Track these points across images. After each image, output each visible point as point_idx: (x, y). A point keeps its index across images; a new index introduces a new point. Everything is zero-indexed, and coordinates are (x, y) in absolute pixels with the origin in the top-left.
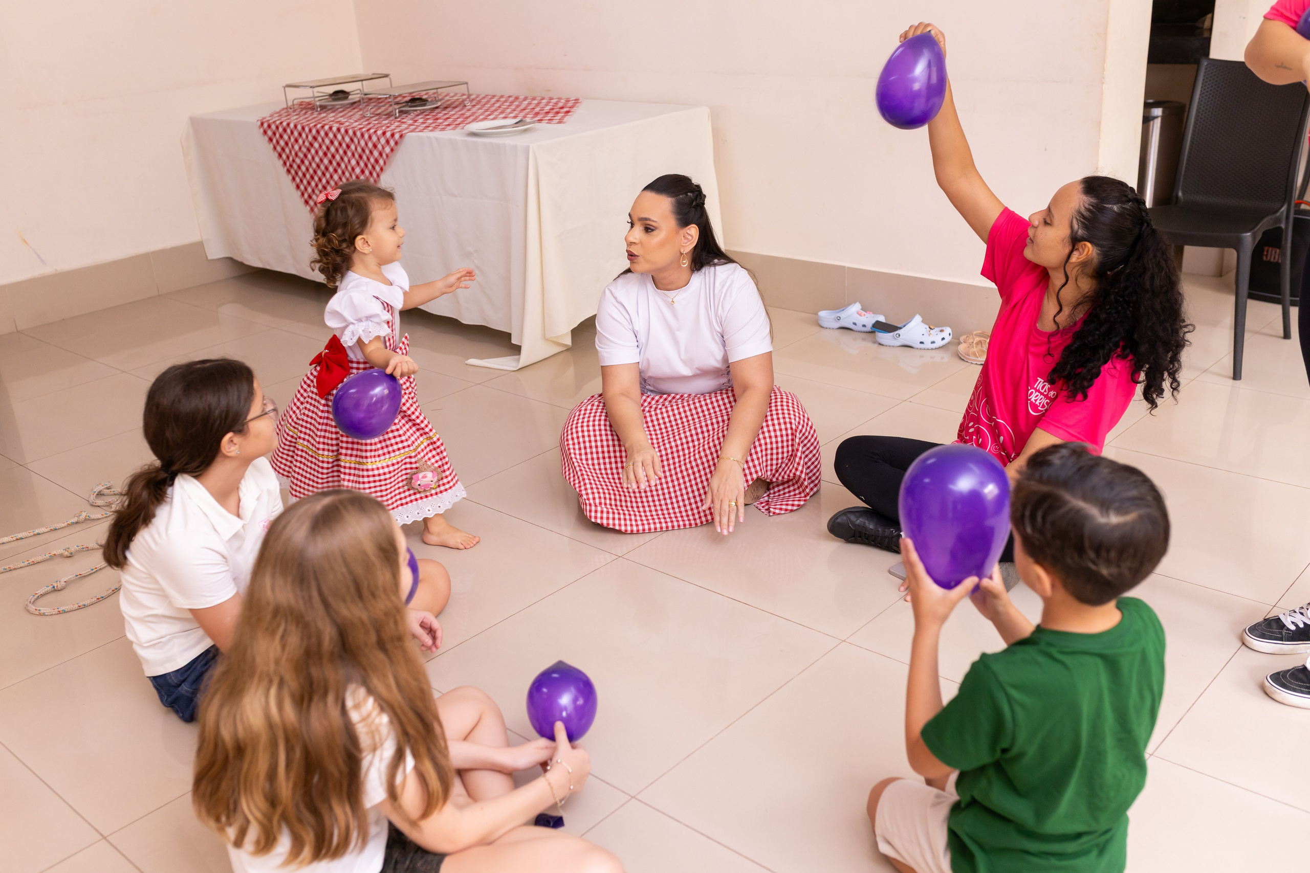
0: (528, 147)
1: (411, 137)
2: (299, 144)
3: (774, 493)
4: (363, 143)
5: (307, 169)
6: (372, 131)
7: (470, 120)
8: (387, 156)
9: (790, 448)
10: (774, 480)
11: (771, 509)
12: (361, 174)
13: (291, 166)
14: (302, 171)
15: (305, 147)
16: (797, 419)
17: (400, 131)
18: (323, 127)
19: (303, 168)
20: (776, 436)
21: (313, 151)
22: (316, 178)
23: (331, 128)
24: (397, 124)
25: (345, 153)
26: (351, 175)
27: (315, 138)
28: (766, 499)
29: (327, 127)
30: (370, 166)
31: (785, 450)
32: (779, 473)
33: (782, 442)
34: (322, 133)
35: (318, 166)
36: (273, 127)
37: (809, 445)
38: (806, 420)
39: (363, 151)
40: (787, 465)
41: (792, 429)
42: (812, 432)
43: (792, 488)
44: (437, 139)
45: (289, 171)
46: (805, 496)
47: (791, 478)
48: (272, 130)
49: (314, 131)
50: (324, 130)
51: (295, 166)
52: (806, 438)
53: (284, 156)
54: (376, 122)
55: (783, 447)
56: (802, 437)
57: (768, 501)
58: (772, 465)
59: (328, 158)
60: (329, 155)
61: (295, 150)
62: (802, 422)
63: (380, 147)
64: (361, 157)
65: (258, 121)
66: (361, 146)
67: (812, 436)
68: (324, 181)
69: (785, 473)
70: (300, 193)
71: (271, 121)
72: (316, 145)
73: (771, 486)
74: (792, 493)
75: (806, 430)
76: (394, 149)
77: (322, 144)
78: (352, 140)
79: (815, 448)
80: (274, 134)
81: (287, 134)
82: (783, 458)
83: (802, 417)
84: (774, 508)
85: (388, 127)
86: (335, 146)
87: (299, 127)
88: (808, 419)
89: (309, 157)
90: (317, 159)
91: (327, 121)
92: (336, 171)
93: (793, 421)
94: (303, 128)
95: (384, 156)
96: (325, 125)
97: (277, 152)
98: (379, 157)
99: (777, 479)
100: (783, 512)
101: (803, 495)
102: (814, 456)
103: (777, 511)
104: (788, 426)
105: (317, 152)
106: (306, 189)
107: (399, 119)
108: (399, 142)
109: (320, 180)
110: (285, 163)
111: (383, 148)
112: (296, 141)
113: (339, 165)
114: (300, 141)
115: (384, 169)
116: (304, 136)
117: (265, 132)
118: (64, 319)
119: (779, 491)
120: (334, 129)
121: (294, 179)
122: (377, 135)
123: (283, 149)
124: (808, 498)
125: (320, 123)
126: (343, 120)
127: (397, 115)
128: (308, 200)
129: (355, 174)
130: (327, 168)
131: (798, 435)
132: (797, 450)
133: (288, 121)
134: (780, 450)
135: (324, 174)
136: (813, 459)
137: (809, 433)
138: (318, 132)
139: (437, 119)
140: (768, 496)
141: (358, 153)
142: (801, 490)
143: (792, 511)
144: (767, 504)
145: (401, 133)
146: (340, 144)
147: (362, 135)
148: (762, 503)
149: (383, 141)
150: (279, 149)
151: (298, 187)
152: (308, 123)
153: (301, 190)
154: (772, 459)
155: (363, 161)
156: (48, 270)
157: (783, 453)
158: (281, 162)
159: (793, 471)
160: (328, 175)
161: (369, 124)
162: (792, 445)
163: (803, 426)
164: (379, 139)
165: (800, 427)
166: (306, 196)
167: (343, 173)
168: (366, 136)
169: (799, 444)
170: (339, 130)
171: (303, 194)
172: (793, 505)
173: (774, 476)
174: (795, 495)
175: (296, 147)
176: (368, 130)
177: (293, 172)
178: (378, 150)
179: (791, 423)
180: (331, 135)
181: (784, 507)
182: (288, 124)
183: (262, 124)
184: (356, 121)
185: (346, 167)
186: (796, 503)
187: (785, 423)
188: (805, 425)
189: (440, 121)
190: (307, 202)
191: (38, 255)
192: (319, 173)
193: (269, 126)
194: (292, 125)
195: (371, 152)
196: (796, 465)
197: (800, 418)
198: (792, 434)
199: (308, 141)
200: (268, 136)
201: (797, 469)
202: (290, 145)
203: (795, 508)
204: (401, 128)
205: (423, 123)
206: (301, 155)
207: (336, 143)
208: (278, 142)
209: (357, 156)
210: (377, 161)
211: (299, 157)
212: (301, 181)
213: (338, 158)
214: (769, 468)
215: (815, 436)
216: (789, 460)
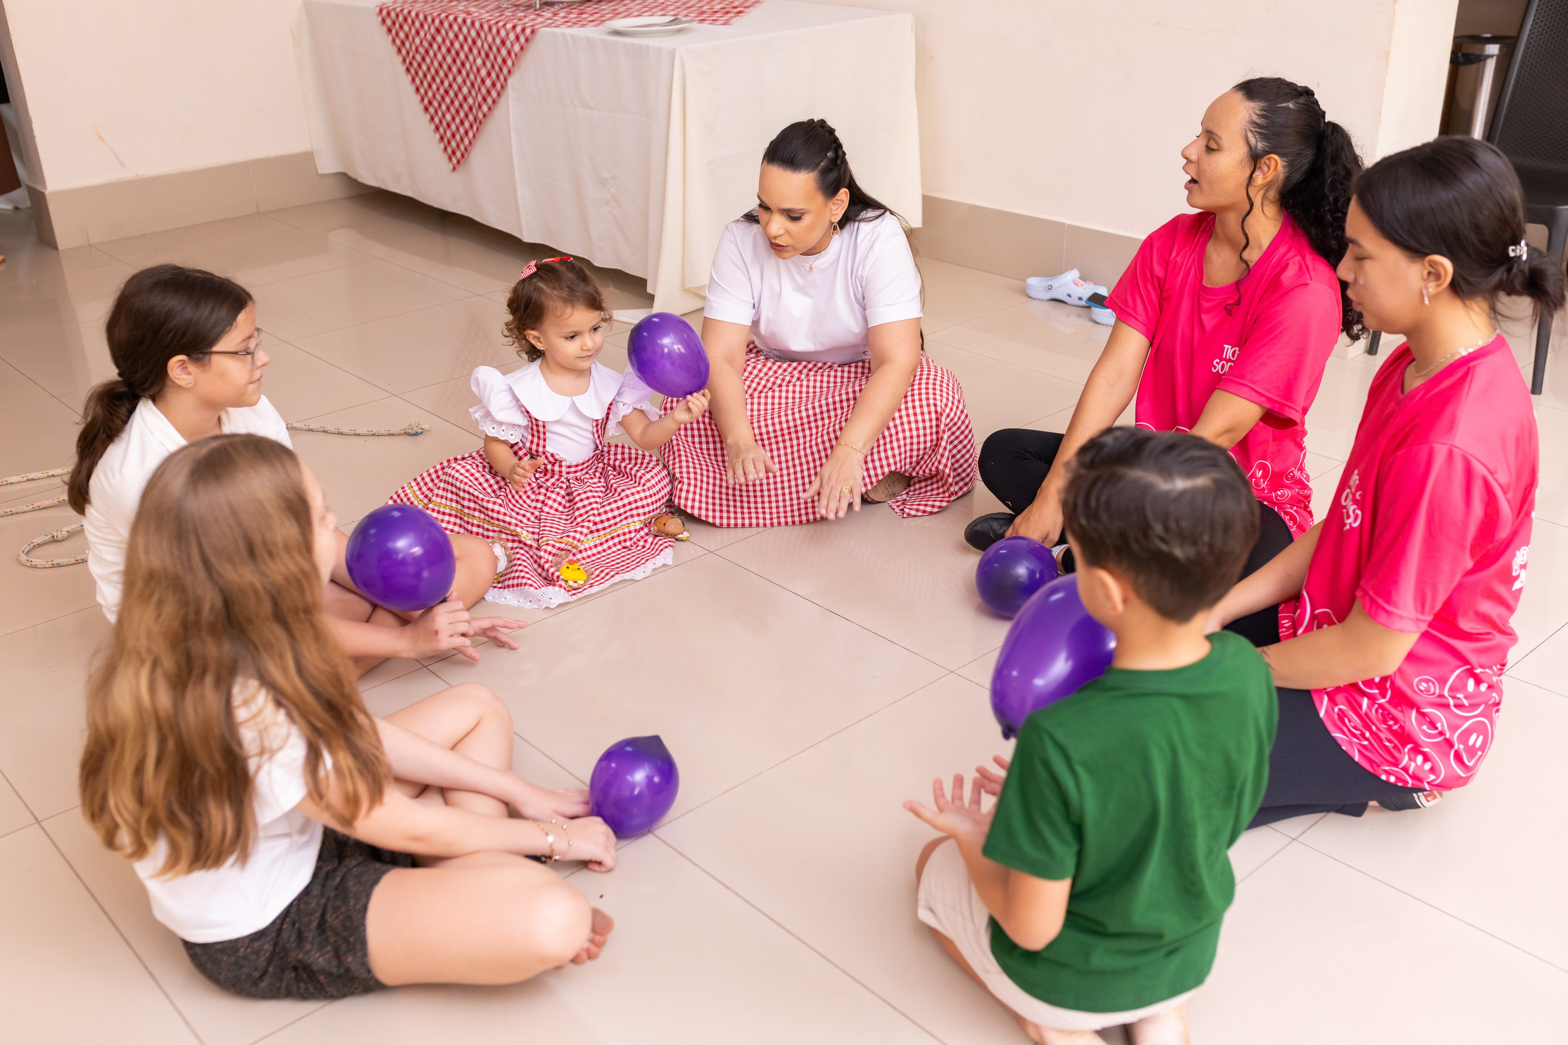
0: (674, 50)
1: (544, 32)
2: (420, 37)
3: (915, 490)
4: (490, 39)
5: (429, 69)
6: (501, 24)
7: (620, 16)
8: (516, 55)
9: (934, 437)
10: (914, 474)
11: (906, 510)
12: (487, 76)
13: (411, 64)
14: (423, 71)
15: (427, 40)
16: (944, 400)
17: (532, 26)
18: (447, 17)
19: (424, 67)
20: (916, 422)
21: (435, 46)
22: (438, 80)
23: (455, 19)
24: (532, 17)
25: (471, 50)
26: (476, 78)
27: (438, 31)
28: (904, 497)
29: (451, 18)
30: (497, 68)
31: (928, 438)
32: (920, 465)
33: (925, 428)
34: (446, 25)
35: (441, 65)
36: (393, 15)
37: (958, 433)
38: (956, 402)
39: (490, 48)
40: (930, 456)
41: (936, 412)
42: (963, 417)
43: (935, 486)
44: (572, 37)
45: (408, 70)
46: (950, 496)
47: (934, 473)
48: (391, 19)
49: (437, 22)
50: (448, 21)
51: (415, 64)
52: (955, 424)
53: (404, 52)
54: (510, 14)
55: (925, 435)
56: (949, 423)
57: (905, 500)
58: (911, 457)
59: (451, 56)
60: (453, 52)
61: (415, 44)
62: (950, 404)
63: (508, 44)
64: (487, 56)
65: (377, 6)
66: (487, 42)
67: (963, 422)
68: (446, 84)
69: (927, 466)
70: (419, 98)
71: (391, 8)
72: (439, 39)
73: (912, 482)
74: (935, 492)
75: (955, 414)
76: (525, 47)
77: (445, 38)
78: (478, 34)
79: (966, 437)
80: (394, 23)
81: (408, 25)
82: (925, 448)
83: (951, 398)
84: (910, 509)
85: (520, 20)
86: (459, 41)
87: (421, 16)
88: (959, 401)
89: (431, 53)
90: (440, 57)
91: (455, 10)
92: (459, 72)
93: (938, 403)
94: (426, 18)
95: (513, 55)
96: (450, 14)
97: (396, 46)
98: (508, 56)
99: (918, 473)
100: (920, 514)
101: (947, 494)
102: (965, 447)
103: (913, 513)
104: (932, 409)
105: (439, 48)
106: (426, 93)
107: (537, 12)
108: (530, 38)
109: (442, 82)
110: (404, 60)
111: (512, 46)
112: (418, 33)
113: (463, 64)
114: (422, 34)
115: (512, 71)
116: (426, 27)
117: (384, 21)
118: (144, 235)
119: (920, 488)
120: (460, 20)
121: (413, 80)
122: (506, 30)
123: (403, 43)
124: (952, 498)
125: (445, 12)
126: (473, 9)
127: (538, 6)
128: (428, 106)
129: (480, 76)
130: (450, 68)
131: (943, 419)
132: (942, 438)
133: (411, 8)
134: (922, 439)
135: (446, 75)
136: (964, 451)
137: (959, 418)
138: (441, 23)
139: (582, 14)
140: (907, 493)
141: (484, 50)
142: (945, 488)
143: (931, 513)
144: (903, 504)
145: (533, 28)
146: (466, 39)
147: (490, 29)
148: (898, 501)
149: (512, 36)
150: (398, 42)
151: (418, 90)
152: (432, 11)
153: (420, 94)
154: (911, 450)
155: (490, 61)
156: (128, 174)
157: (925, 442)
158: (400, 59)
159: (936, 464)
160: (451, 77)
161: (501, 15)
162: (937, 433)
163: (951, 409)
164: (507, 34)
165: (948, 410)
166: (426, 101)
167: (468, 75)
168: (494, 30)
169: (944, 432)
170: (464, 21)
171: (422, 99)
172: (933, 506)
173: (914, 469)
174: (938, 494)
175: (417, 41)
176: (497, 23)
177: (412, 71)
178: (506, 48)
179: (935, 405)
180: (456, 28)
181: (922, 508)
182: (409, 12)
183: (381, 11)
184: (488, 12)
185: (471, 67)
186: (937, 504)
187: (928, 405)
188: (954, 408)
189: (584, 16)
190: (426, 109)
191: (117, 156)
192: (442, 74)
193: (389, 14)
194: (413, 14)
195: (499, 50)
196: (939, 457)
197: (948, 399)
198: (937, 419)
199: (430, 34)
200: (387, 25)
201: (940, 462)
202: (410, 38)
203: (935, 510)
204: (535, 22)
205: (564, 17)
206: (422, 50)
207: (461, 38)
208: (397, 34)
209: (483, 54)
210: (504, 61)
211: (420, 54)
212: (422, 83)
213: (462, 55)
214: (908, 460)
215: (967, 422)
216: (933, 451)
